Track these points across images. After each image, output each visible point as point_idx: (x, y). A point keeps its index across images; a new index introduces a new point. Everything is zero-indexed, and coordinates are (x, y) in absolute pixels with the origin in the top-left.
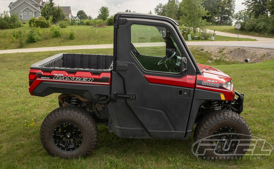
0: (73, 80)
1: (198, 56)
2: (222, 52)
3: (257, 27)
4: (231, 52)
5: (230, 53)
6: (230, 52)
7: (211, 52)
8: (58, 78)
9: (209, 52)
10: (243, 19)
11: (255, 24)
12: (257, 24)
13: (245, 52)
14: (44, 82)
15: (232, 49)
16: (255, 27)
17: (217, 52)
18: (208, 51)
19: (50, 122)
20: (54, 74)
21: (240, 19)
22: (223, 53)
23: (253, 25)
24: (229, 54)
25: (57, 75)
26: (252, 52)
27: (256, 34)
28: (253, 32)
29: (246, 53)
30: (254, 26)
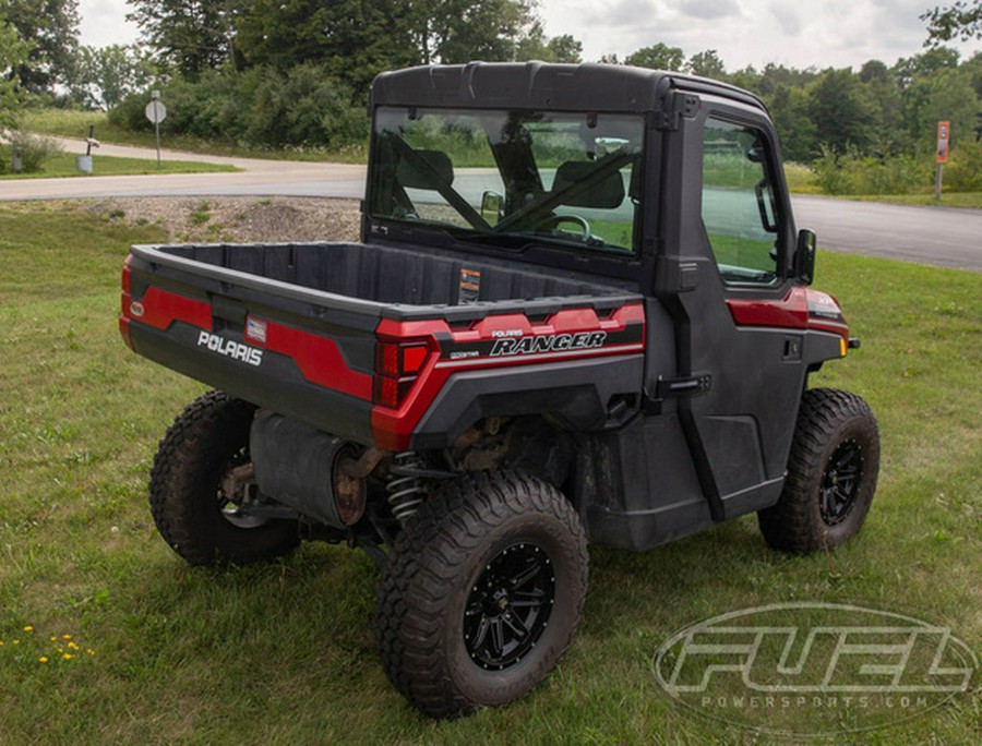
0: (551, 351)
1: (113, 241)
2: (206, 219)
3: (201, 116)
4: (242, 218)
5: (240, 223)
6: (236, 217)
7: (159, 222)
8: (507, 349)
9: (152, 223)
10: (101, 81)
11: (192, 106)
12: (199, 104)
13: (295, 216)
14: (459, 377)
15: (241, 205)
16: (196, 117)
17: (183, 220)
18: (148, 218)
19: (468, 555)
20: (494, 334)
21: (87, 83)
22: (211, 222)
23: (187, 108)
24: (236, 226)
25: (502, 334)
26: (322, 213)
27: (204, 145)
28: (189, 137)
29: (302, 220)
30: (190, 113)
